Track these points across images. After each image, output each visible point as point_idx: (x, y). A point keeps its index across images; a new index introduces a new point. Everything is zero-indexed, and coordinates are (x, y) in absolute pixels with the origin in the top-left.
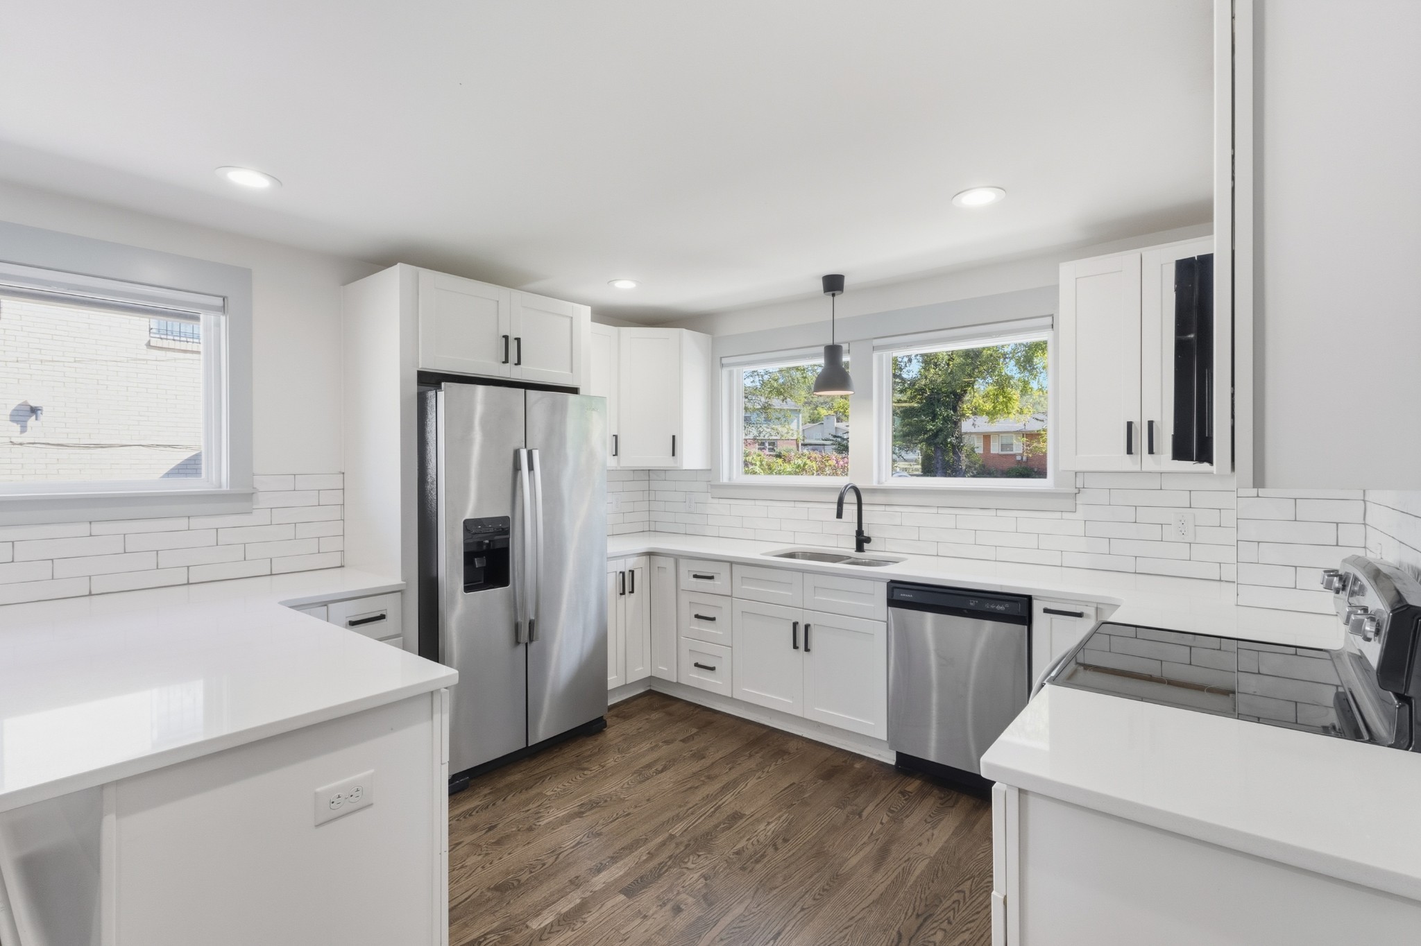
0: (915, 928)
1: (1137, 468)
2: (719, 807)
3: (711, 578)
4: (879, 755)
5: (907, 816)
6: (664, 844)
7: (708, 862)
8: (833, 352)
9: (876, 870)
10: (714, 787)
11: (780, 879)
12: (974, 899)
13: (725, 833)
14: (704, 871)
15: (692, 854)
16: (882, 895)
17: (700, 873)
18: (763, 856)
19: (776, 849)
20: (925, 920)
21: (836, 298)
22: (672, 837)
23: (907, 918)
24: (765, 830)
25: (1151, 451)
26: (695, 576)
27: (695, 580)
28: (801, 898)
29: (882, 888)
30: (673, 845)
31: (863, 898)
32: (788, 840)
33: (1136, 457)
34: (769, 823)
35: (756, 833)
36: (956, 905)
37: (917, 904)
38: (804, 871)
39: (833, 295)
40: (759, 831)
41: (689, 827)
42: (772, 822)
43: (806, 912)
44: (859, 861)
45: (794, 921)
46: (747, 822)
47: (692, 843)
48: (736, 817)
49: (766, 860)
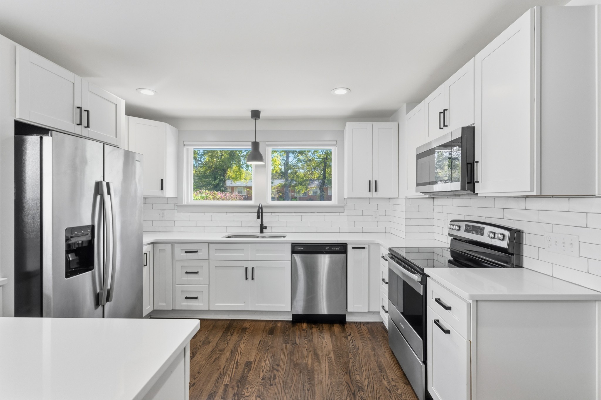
0: (349, 378)
1: (371, 196)
2: (237, 362)
3: (196, 252)
4: (284, 318)
5: (312, 338)
6: (226, 390)
7: (254, 389)
8: (256, 145)
9: (319, 362)
10: (226, 355)
11: (290, 382)
12: (356, 359)
13: (250, 373)
14: (255, 394)
15: (243, 389)
16: (329, 371)
17: (255, 395)
18: (275, 376)
19: (277, 370)
20: (349, 373)
21: (257, 120)
22: (226, 386)
23: (344, 375)
24: (266, 364)
25: (376, 191)
26: (186, 252)
27: (185, 254)
28: (304, 386)
29: (327, 368)
30: (231, 389)
31: (325, 375)
32: (279, 365)
33: (371, 192)
34: (265, 361)
35: (264, 368)
36: (353, 364)
37: (342, 369)
38: (296, 375)
39: (256, 119)
40: (264, 366)
41: (231, 377)
42: (266, 360)
43: (310, 390)
44: (311, 362)
45: (309, 396)
46: (256, 364)
47: (239, 384)
48: (248, 364)
49: (277, 377)
